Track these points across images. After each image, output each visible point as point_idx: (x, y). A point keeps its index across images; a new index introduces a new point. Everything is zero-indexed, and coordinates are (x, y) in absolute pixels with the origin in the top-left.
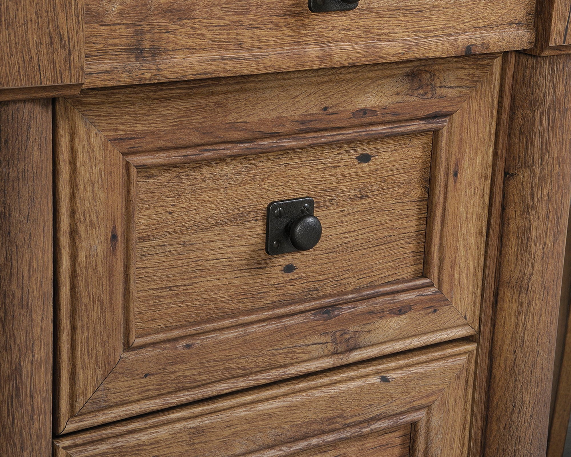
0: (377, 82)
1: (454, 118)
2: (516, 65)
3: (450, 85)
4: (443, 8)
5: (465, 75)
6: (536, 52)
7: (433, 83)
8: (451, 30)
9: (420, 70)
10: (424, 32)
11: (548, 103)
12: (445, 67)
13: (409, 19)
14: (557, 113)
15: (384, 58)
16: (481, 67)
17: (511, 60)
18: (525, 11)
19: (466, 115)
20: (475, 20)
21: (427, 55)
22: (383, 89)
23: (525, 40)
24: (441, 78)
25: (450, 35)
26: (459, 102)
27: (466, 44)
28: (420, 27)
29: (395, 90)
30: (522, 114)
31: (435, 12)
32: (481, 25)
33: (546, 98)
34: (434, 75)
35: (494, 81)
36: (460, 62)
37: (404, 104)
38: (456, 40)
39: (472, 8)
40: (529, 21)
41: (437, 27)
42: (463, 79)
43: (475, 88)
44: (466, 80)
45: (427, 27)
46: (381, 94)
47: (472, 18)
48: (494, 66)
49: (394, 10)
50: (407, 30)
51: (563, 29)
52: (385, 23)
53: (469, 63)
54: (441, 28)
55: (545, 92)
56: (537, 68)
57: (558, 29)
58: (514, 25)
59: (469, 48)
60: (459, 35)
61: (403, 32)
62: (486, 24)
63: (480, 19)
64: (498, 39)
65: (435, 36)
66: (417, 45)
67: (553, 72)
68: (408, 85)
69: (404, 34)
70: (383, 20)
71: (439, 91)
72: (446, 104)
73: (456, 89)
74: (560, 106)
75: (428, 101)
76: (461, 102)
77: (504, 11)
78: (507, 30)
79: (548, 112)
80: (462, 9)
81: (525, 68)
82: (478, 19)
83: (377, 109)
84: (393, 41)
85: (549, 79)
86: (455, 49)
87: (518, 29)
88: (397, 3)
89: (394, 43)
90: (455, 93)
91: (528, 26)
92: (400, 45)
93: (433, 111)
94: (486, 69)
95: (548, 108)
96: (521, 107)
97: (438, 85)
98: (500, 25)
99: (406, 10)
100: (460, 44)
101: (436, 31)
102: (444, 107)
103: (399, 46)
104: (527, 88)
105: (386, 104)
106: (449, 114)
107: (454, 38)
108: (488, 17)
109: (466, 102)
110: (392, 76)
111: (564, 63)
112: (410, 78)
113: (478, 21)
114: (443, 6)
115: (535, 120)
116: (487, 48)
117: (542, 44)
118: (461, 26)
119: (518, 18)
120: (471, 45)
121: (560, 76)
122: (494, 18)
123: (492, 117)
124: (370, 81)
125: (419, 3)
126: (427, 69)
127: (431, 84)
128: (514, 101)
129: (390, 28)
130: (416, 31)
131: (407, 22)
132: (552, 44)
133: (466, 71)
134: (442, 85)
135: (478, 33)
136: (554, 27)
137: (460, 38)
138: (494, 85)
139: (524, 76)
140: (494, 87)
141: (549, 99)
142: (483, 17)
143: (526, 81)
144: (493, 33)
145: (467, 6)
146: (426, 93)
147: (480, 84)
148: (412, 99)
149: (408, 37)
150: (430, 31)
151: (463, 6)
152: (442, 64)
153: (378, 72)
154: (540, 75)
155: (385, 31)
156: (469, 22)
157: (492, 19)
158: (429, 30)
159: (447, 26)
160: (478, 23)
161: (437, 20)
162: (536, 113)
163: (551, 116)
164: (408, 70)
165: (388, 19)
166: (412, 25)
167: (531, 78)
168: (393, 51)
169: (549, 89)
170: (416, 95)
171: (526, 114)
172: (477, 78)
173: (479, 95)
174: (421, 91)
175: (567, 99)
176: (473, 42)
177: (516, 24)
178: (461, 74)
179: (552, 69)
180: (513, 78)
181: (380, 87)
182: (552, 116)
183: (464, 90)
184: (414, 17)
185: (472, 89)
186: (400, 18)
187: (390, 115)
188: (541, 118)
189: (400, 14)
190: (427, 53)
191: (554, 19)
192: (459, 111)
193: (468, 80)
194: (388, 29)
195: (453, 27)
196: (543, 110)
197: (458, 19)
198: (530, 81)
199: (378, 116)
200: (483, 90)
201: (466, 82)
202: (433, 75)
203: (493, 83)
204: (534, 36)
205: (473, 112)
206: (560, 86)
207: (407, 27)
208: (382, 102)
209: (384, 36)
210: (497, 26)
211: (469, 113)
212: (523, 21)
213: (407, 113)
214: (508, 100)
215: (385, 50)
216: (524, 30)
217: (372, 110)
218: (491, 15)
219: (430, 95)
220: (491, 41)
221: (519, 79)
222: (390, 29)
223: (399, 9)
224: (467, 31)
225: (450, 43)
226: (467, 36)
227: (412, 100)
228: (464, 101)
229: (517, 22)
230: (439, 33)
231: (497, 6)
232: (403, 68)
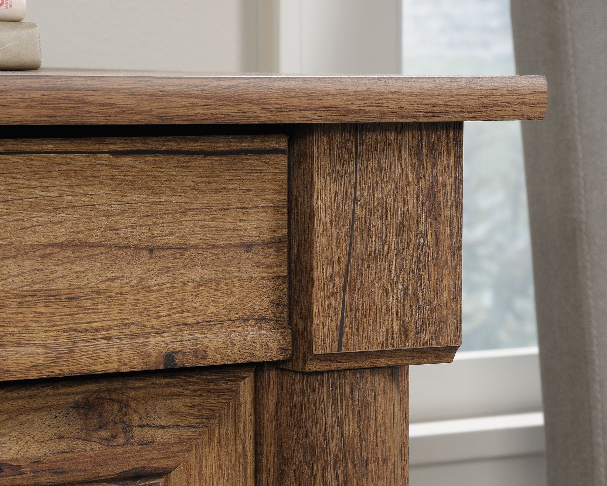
0: (20, 417)
1: (172, 479)
2: (280, 390)
3: (158, 423)
4: (118, 293)
5: (186, 406)
6: (298, 366)
7: (126, 419)
8: (135, 329)
9: (101, 399)
10: (85, 331)
11: (333, 452)
12: (148, 394)
13: (54, 311)
14: (350, 467)
15: (12, 372)
16: (216, 394)
17: (269, 382)
18: (270, 300)
19: (195, 474)
20: (178, 313)
21: (92, 368)
22: (32, 429)
23: (273, 345)
24: (142, 412)
25: (135, 336)
26: (178, 452)
27: (165, 351)
28: (78, 323)
29: (55, 431)
30: (295, 471)
31: (103, 300)
32: (190, 321)
33: (328, 443)
34: (128, 406)
35: (243, 417)
36: (175, 386)
37: (74, 455)
38: (146, 345)
39: (170, 295)
40: (278, 315)
41: (108, 323)
42: (182, 414)
43: (206, 429)
44: (188, 414)
45: (89, 323)
46: (27, 438)
47: (172, 309)
48: (242, 393)
49: (25, 297)
50: (52, 329)
51: (334, 326)
52: (9, 316)
53: (193, 387)
54: (116, 325)
55: (326, 432)
56: (309, 393)
57: (326, 327)
58: (253, 322)
59: (169, 357)
60: (150, 337)
61: (46, 331)
62: (200, 319)
63: (188, 311)
64: (223, 343)
65: (107, 338)
66: (71, 352)
67: (335, 399)
68: (79, 423)
69: (48, 334)
70: (6, 312)
71: (138, 433)
72: (153, 454)
73: (171, 430)
74: (353, 455)
75: (119, 450)
76: (183, 451)
77: (231, 300)
78: (240, 329)
79: (335, 467)
80: (153, 296)
81: (292, 394)
82: (183, 312)
83: (22, 464)
84: (27, 345)
85: (330, 411)
86: (143, 359)
87: (260, 328)
88: (29, 285)
89: (29, 349)
90: (169, 436)
91: (277, 323)
92: (40, 352)
93: (130, 467)
94: (224, 397)
95: (335, 460)
96: (292, 460)
97: (136, 422)
98: (225, 321)
99: (49, 296)
100: (152, 351)
101: (108, 329)
102: (151, 460)
103: (38, 354)
104: (298, 428)
105: (39, 455)
106: (163, 473)
107: (141, 341)
108: (201, 308)
109: (193, 451)
110: (48, 408)
111: (352, 384)
112: (82, 411)
113: (185, 315)
114: (117, 290)
115: (314, 480)
116: (204, 358)
117: (305, 352)
118: (154, 322)
119: (257, 310)
120: (173, 352)
121: (347, 406)
122: (212, 309)
123: (246, 478)
124: (5, 417)
125: (71, 285)
126: (114, 396)
127: (123, 422)
128: (282, 451)
129: (19, 325)
130: (70, 330)
131: (52, 315)
132: (317, 350)
133: (187, 401)
134: (144, 423)
135: (186, 333)
136: (318, 324)
137: (152, 341)
138: (244, 425)
139: (292, 407)
140: (244, 427)
141: (334, 444)
142: (193, 307)
143: (295, 415)
144: (213, 333)
145: (160, 290)
146: (114, 437)
147: (217, 421)
148: (88, 446)
149: (55, 340)
150: (96, 330)
151: (154, 291)
152: (140, 388)
153: (21, 402)
154: (315, 404)
155: (10, 330)
156: (167, 315)
157: (209, 311)
158: (95, 328)
159: (127, 321)
160: (184, 318)
161: (107, 313)
162: (315, 468)
163: (340, 473)
164: (78, 398)
165: (15, 310)
166: (61, 320)
167: (301, 411)
168: (27, 361)
169: (332, 427)
170: (96, 440)
171: (300, 470)
172: (208, 412)
173: (216, 440)
174: (103, 433)
175: (364, 444)
176: (176, 346)
177: (255, 320)
178: (178, 404)
179: (334, 394)
180: (277, 412)
181: (24, 427)
182: (343, 473)
183: (187, 433)
184: (65, 307)
185: (201, 429)
186: (39, 310)
187: (47, 473)
188: (324, 476)
189: (36, 302)
190: (91, 364)
191: (315, 311)
192: (180, 467)
193: (191, 414)
194: (17, 327)
195: (138, 324)
196: (326, 463)
197: (146, 310)
198: (301, 416)
199: (24, 476)
200: (223, 431)
201: (189, 418)
202: (124, 406)
203: (242, 420)
204: (289, 338)
205: (208, 470)
206: (349, 422)
207: (51, 324)
208: (31, 451)
209: (11, 338)
210: (222, 322)
211: (201, 471)
212: (269, 315)
213: (80, 471)
214: (273, 449)
215: (11, 359)
216: (270, 329)
217: (11, 465)
218: (208, 306)
219: (121, 440)
220: (210, 346)
221: (285, 414)
222: (20, 327)
223: (35, 294)
224: (166, 330)
225: (134, 349)
226: (165, 339)
227: (88, 448)
228: (189, 451)
229: (256, 317)
230: (114, 332)
231: (216, 290)
232: (69, 394)
